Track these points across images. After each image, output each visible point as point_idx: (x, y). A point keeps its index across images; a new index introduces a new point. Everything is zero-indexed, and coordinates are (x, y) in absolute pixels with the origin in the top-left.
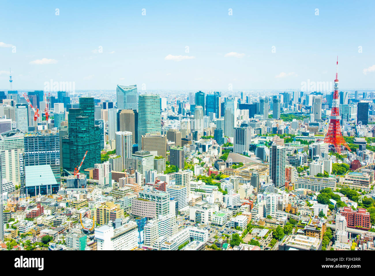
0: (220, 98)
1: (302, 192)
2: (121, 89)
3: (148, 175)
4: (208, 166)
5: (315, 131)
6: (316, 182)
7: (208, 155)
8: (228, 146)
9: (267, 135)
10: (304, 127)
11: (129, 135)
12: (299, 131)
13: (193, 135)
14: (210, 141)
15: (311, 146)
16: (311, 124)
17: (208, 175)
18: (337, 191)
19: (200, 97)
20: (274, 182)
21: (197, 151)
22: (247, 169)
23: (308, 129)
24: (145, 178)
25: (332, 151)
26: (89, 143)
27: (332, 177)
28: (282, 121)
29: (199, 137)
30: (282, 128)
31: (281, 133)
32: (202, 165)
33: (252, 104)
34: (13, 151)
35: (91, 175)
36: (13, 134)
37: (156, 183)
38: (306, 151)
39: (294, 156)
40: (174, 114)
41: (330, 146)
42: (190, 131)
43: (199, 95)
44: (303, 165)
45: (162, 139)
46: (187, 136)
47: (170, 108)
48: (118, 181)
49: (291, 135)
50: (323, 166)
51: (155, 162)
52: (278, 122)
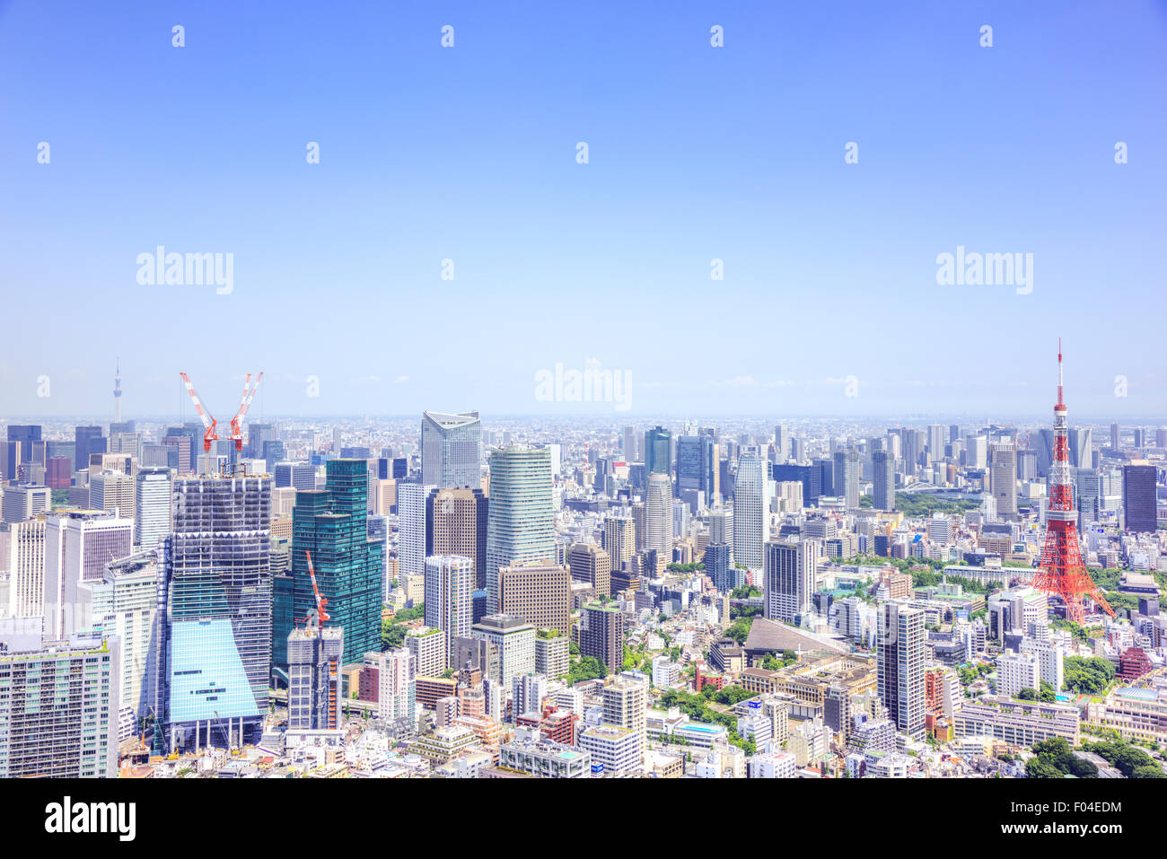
0: (716, 447)
1: (979, 750)
2: (434, 424)
3: (520, 689)
4: (693, 658)
5: (1000, 550)
6: (1017, 719)
7: (690, 623)
8: (747, 595)
9: (858, 562)
10: (968, 536)
11: (464, 567)
12: (953, 551)
13: (644, 559)
14: (695, 580)
15: (996, 602)
16: (988, 528)
17: (695, 687)
18: (1086, 748)
19: (658, 443)
20: (894, 715)
21: (657, 611)
22: (811, 672)
23: (982, 544)
24: (510, 697)
25: (1059, 614)
26: (349, 592)
27: (1066, 703)
28: (901, 516)
29: (660, 567)
30: (903, 540)
31: (900, 556)
32: (674, 658)
33: (811, 464)
34: (137, 616)
35: (354, 686)
36: (139, 566)
37: (545, 716)
38: (982, 616)
39: (945, 628)
40: (581, 491)
41: (1050, 600)
42: (633, 548)
43: (655, 437)
44: (974, 660)
45: (558, 577)
46: (624, 563)
47: (570, 472)
48: (434, 708)
49: (930, 562)
50: (1036, 667)
51: (540, 649)
52: (890, 518)
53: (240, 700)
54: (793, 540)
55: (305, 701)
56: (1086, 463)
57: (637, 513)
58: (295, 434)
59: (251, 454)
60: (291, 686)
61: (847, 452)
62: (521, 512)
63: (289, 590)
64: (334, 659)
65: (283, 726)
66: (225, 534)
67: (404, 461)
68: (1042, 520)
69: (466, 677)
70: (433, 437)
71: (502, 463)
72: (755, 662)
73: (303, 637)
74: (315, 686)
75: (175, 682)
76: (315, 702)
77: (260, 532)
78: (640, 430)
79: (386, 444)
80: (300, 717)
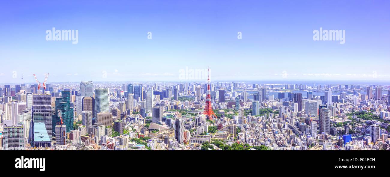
0: (142, 88)
1: (193, 145)
2: (83, 84)
3: (102, 138)
4: (138, 131)
5: (197, 107)
6: (200, 139)
7: (137, 124)
8: (149, 118)
9: (171, 111)
10: (192, 105)
11: (90, 113)
12: (189, 108)
13: (128, 112)
14: (138, 115)
15: (197, 117)
16: (195, 103)
17: (138, 137)
18: (212, 143)
20: (178, 140)
21: (130, 122)
22: (162, 133)
23: (194, 106)
24: (100, 140)
25: (208, 119)
26: (67, 118)
27: (208, 135)
28: (179, 101)
29: (131, 113)
30: (180, 106)
31: (179, 109)
32: (134, 131)
33: (162, 91)
34: (28, 121)
35: (68, 137)
36: (28, 112)
37: (107, 144)
38: (194, 120)
39: (188, 123)
40: (114, 97)
41: (206, 116)
42: (125, 109)
43: (129, 86)
44: (193, 128)
45: (110, 115)
46: (123, 112)
47: (112, 93)
48: (85, 142)
49: (185, 110)
50: (204, 129)
51: (106, 130)
52: (177, 102)
53: (47, 138)
54: (158, 107)
55: (59, 139)
56: (213, 90)
57: (126, 102)
58: (55, 86)
59: (47, 90)
60: (56, 136)
61: (169, 89)
62: (102, 102)
63: (55, 117)
64: (64, 131)
65: (55, 144)
66: (43, 106)
67: (77, 91)
68: (205, 101)
69: (91, 136)
70: (83, 86)
71: (97, 92)
72: (150, 132)
73: (58, 127)
74: (61, 136)
75: (35, 134)
76: (61, 140)
77: (49, 106)
78: (126, 85)
79: (73, 88)
80: (58, 142)
